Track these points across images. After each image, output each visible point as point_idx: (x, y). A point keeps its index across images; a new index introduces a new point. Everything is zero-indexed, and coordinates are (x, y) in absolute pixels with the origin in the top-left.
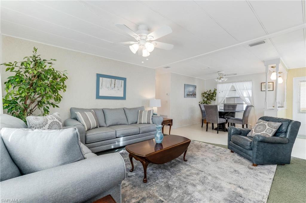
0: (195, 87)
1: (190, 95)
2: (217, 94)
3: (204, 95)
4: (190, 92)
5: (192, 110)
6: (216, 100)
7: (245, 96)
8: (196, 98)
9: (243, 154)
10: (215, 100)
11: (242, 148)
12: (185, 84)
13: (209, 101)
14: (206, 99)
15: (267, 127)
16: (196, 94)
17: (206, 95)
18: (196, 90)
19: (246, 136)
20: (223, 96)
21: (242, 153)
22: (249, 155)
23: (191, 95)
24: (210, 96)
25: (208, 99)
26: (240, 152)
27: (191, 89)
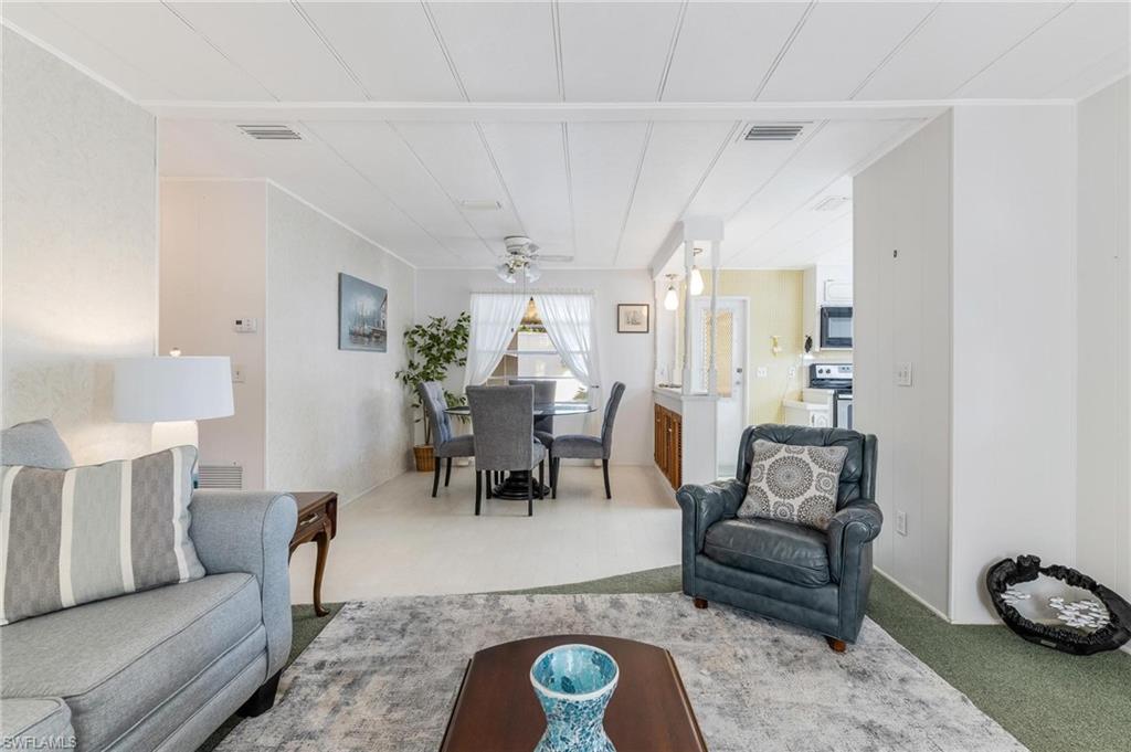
0: (382, 296)
1: (364, 335)
2: (470, 339)
3: (416, 337)
4: (364, 321)
5: (370, 412)
6: (468, 363)
7: (573, 349)
8: (385, 351)
9: (786, 609)
10: (462, 362)
11: (779, 584)
12: (340, 275)
13: (440, 370)
14: (421, 360)
15: (816, 470)
16: (384, 334)
17: (421, 342)
18: (385, 311)
19: (736, 517)
20: (493, 349)
21: (778, 606)
22: (821, 610)
23: (369, 336)
24: (442, 346)
25: (433, 360)
26: (766, 600)
27: (367, 305)
